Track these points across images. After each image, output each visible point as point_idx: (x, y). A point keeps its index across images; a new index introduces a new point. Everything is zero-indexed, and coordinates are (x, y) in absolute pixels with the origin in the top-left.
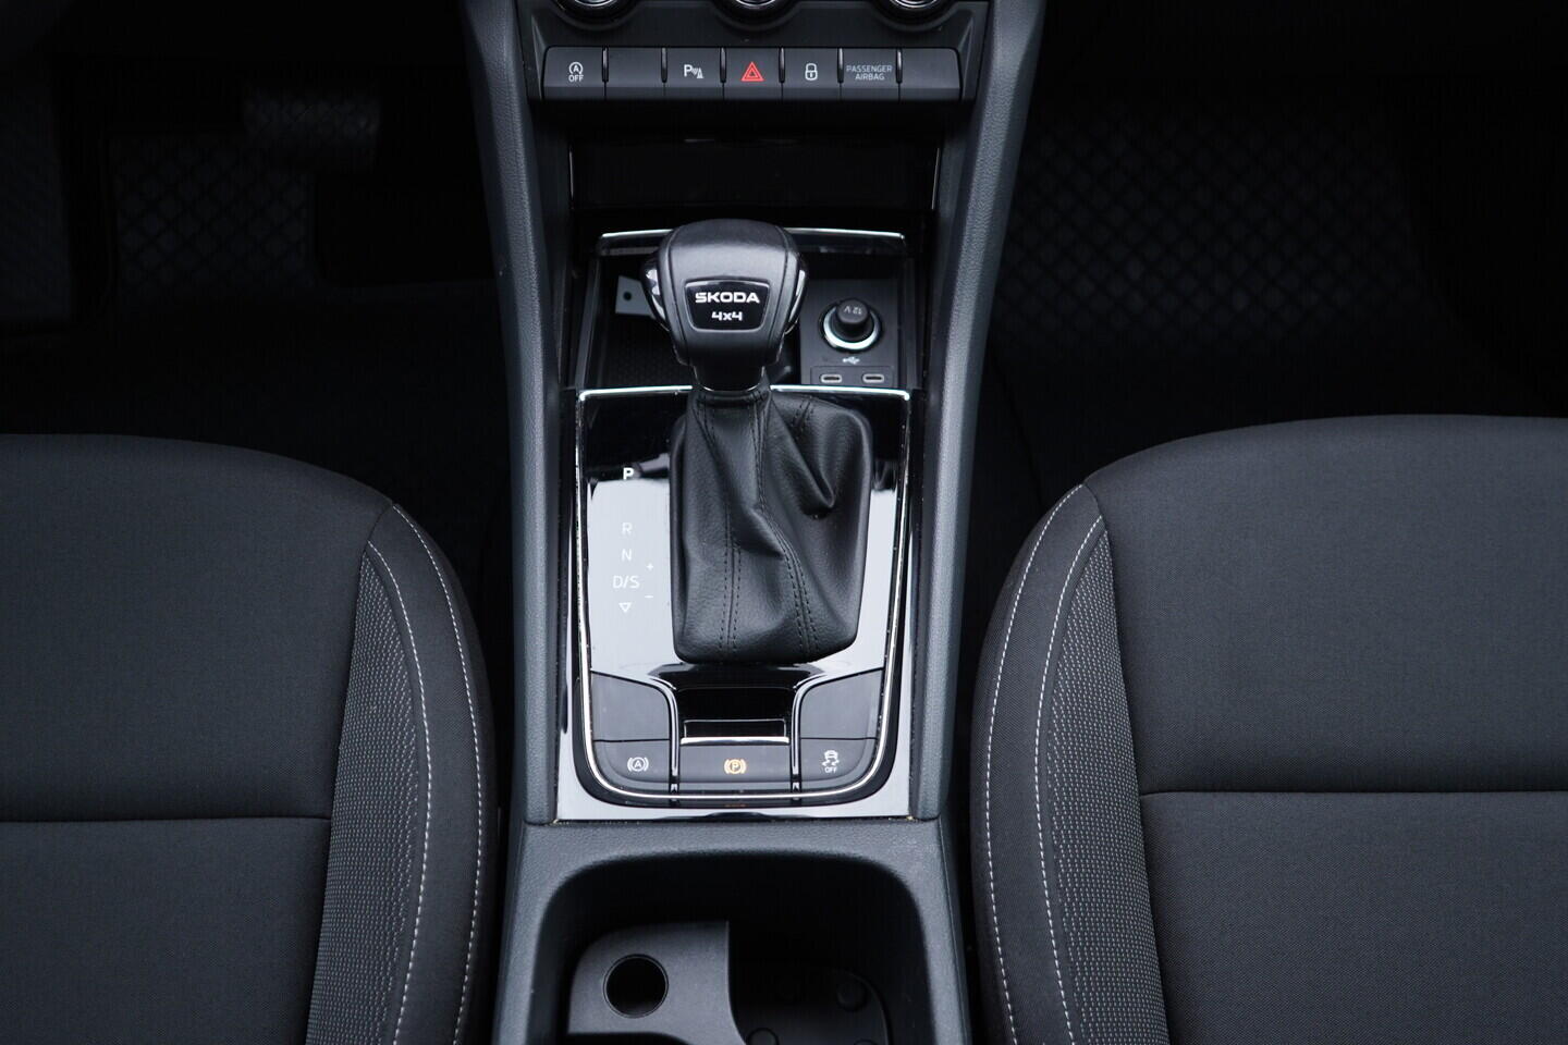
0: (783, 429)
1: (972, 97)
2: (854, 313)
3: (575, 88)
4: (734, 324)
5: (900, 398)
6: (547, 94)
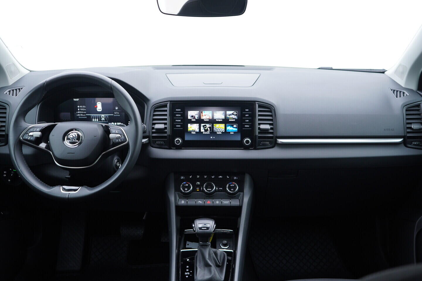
0: (213, 252)
1: (241, 205)
2: (225, 242)
3: (183, 204)
4: (205, 229)
5: (232, 252)
6: (179, 205)
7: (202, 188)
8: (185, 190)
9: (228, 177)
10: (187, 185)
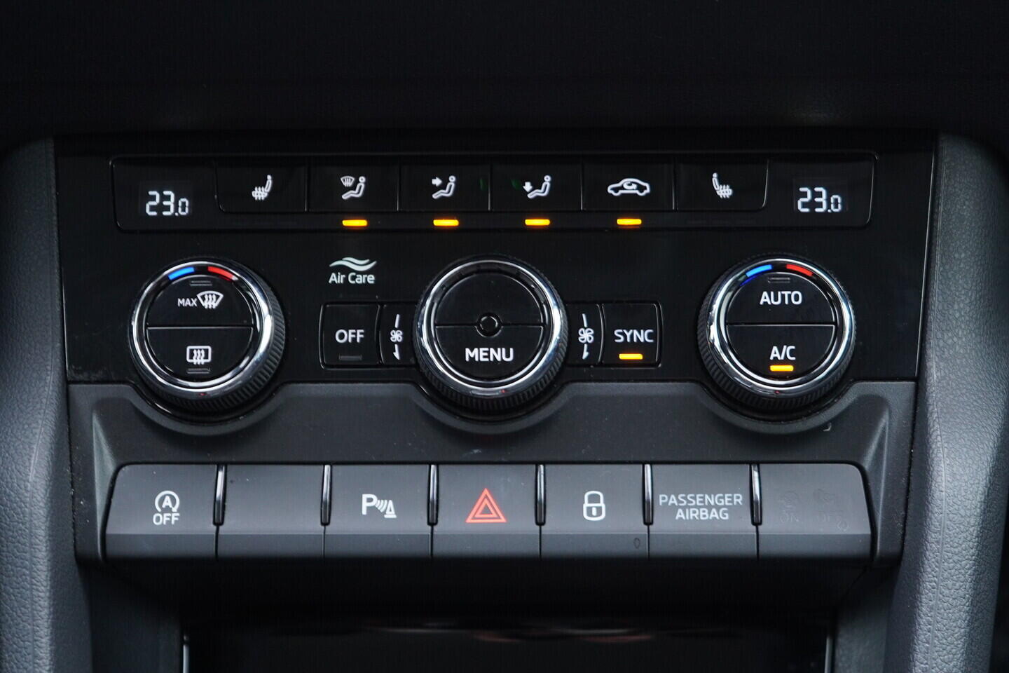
6: (113, 550)
7: (397, 336)
8: (182, 370)
9: (724, 192)
10: (211, 301)
